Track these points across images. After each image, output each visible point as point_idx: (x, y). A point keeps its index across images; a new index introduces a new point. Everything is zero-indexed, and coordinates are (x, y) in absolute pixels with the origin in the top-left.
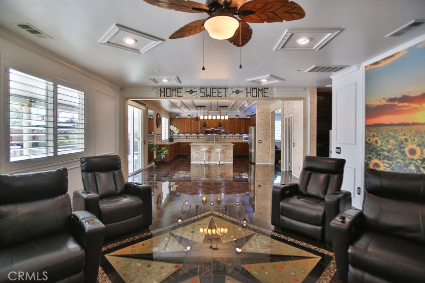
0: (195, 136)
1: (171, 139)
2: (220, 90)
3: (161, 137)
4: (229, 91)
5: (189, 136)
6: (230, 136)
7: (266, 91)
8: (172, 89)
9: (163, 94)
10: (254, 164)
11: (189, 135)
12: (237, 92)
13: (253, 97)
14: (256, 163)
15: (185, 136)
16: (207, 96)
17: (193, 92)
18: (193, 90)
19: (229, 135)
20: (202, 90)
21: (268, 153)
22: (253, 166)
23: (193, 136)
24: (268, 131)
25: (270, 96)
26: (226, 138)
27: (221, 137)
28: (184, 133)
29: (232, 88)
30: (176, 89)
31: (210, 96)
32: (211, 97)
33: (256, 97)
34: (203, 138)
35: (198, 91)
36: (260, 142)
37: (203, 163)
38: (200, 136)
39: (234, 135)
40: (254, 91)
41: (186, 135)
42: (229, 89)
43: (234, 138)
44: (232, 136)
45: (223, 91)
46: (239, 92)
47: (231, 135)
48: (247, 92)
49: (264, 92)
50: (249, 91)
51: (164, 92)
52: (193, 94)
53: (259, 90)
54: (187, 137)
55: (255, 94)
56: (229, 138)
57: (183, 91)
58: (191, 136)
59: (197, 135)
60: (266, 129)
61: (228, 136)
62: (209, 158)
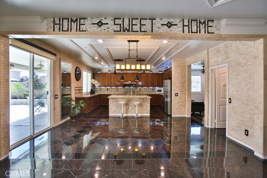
0: (115, 89)
1: (92, 92)
2: (143, 22)
3: (82, 90)
4: (157, 23)
5: (109, 89)
6: (145, 89)
7: (210, 24)
8: (72, 20)
9: (57, 27)
10: (171, 116)
11: (109, 87)
12: (169, 25)
13: (192, 32)
14: (173, 116)
15: (106, 89)
16: (124, 31)
17: (102, 24)
18: (103, 22)
19: (144, 88)
20: (117, 21)
21: (185, 106)
22: (169, 118)
23: (113, 89)
24: (184, 85)
25: (216, 32)
26: (141, 90)
27: (137, 89)
28: (105, 86)
29: (161, 19)
30: (76, 20)
31: (129, 31)
32: (131, 32)
33: (197, 32)
34: (122, 90)
35: (111, 22)
36: (176, 95)
38: (119, 89)
39: (148, 88)
40: (194, 23)
41: (107, 88)
42: (157, 20)
43: (148, 90)
44: (147, 89)
45: (148, 23)
46: (172, 25)
47: (146, 88)
48: (184, 26)
49: (208, 26)
50: (186, 23)
51: (59, 24)
52: (103, 27)
53: (200, 22)
54: (108, 89)
55: (194, 29)
56: (144, 90)
57: (88, 22)
58: (111, 89)
59: (116, 88)
60: (182, 82)
61: (143, 89)
62: (127, 110)
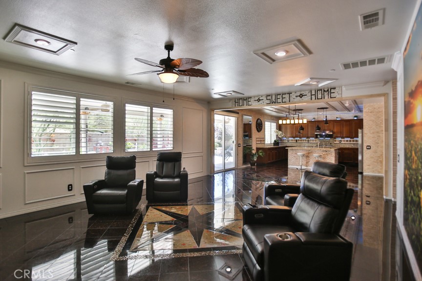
0: (306, 140)
1: (276, 143)
2: (284, 96)
3: (264, 141)
4: (293, 96)
5: (299, 140)
6: (347, 141)
7: (332, 91)
8: (244, 100)
9: (237, 104)
10: (362, 173)
11: (298, 138)
12: (301, 96)
13: (318, 99)
14: (364, 174)
15: (294, 140)
16: (272, 103)
17: (260, 100)
18: (260, 99)
19: (346, 139)
20: (268, 98)
22: (360, 176)
23: (303, 141)
24: (381, 135)
25: (338, 96)
26: (342, 142)
27: (336, 141)
28: (294, 138)
29: (295, 93)
30: (246, 99)
31: (275, 103)
32: (276, 104)
33: (322, 98)
34: (314, 142)
35: (265, 99)
36: (369, 147)
37: (299, 167)
38: (311, 141)
39: (352, 140)
40: (319, 92)
41: (296, 139)
42: (293, 94)
43: (352, 142)
44: (350, 141)
45: (287, 96)
46: (303, 96)
47: (349, 139)
48: (311, 95)
49: (331, 93)
50: (313, 93)
51: (238, 102)
52: (260, 102)
53: (324, 91)
54: (296, 141)
55: (320, 96)
56: (346, 142)
57: (252, 100)
58: (301, 140)
59: (307, 139)
60: (378, 132)
61: (344, 141)
62: (307, 163)
